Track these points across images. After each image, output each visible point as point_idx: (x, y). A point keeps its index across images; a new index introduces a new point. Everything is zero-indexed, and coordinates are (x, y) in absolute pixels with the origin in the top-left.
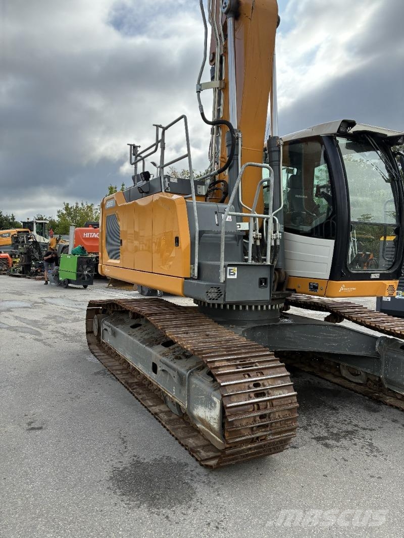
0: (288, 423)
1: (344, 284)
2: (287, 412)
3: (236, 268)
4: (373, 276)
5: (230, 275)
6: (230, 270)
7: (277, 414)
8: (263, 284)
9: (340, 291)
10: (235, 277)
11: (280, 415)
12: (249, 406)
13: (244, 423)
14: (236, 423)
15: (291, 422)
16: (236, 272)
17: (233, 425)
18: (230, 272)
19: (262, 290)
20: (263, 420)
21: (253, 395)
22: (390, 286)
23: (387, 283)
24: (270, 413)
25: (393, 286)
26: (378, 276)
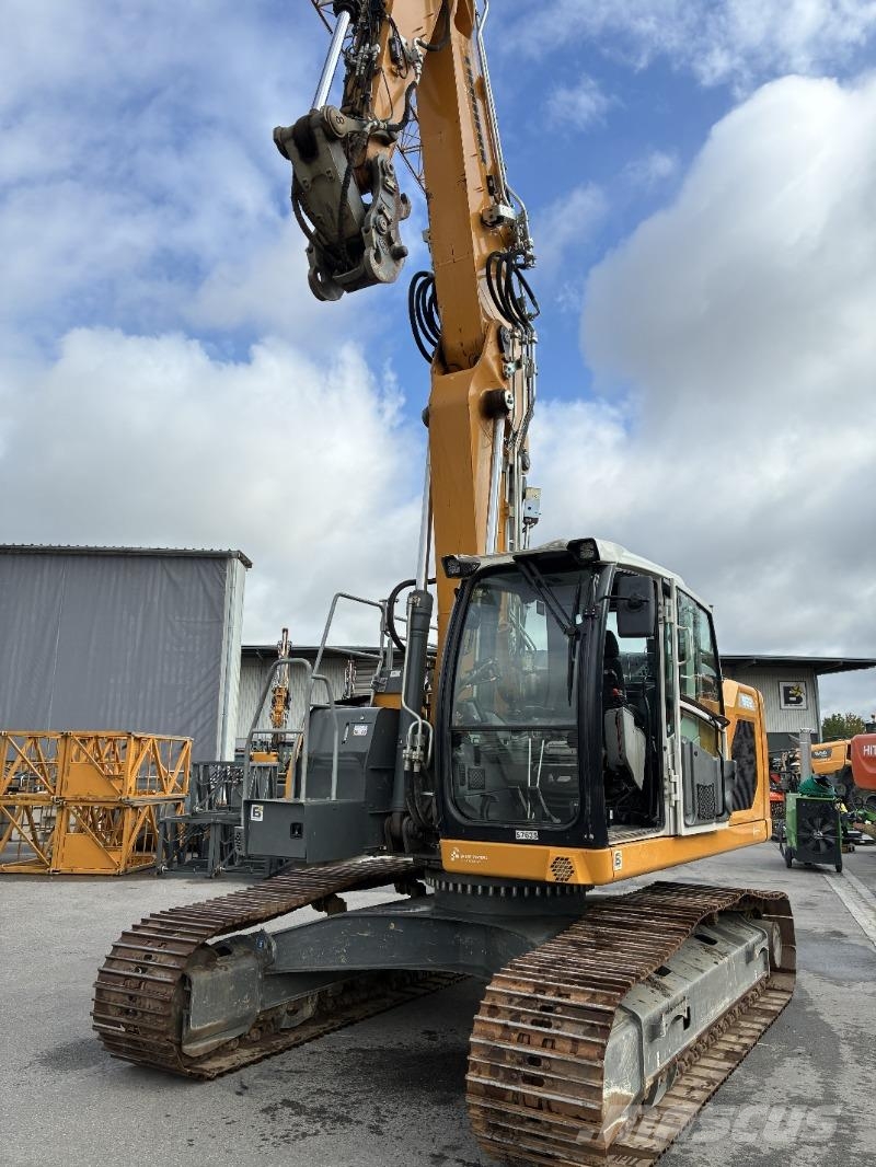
2: (158, 1005)
3: (262, 807)
5: (254, 816)
6: (254, 808)
7: (147, 1003)
8: (297, 833)
9: (452, 859)
10: (261, 819)
11: (152, 1004)
12: (122, 979)
14: (105, 995)
16: (262, 813)
17: (103, 995)
18: (254, 812)
20: (131, 1003)
21: (133, 967)
22: (557, 859)
23: (555, 852)
24: (140, 997)
25: (567, 859)
26: (533, 835)
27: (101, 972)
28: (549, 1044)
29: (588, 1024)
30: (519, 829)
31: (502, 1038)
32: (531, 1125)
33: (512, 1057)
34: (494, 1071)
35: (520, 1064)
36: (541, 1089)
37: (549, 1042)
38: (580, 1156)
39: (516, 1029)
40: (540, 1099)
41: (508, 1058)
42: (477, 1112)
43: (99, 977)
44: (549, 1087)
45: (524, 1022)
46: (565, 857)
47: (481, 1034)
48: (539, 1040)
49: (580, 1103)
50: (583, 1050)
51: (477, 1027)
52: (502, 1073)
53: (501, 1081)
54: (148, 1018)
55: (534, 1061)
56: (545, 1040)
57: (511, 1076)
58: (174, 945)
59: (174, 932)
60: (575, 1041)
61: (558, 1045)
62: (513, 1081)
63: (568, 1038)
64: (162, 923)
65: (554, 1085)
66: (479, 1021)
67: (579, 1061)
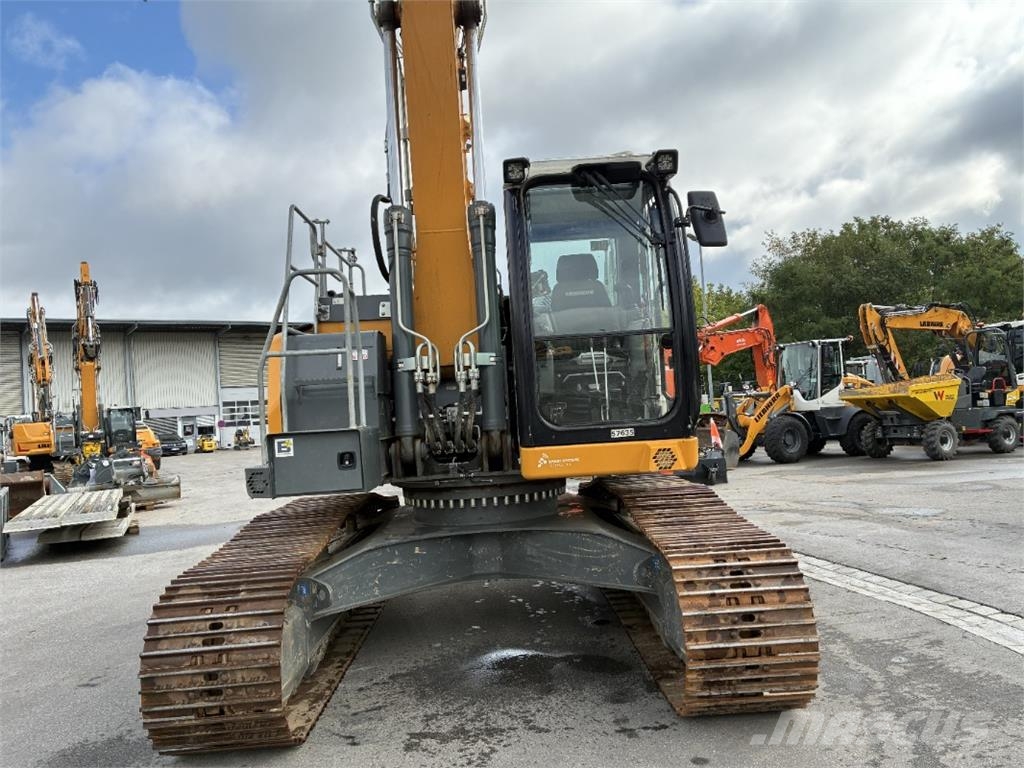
0: (263, 691)
1: (545, 452)
2: (260, 674)
3: (291, 440)
4: (616, 434)
5: (280, 451)
6: (279, 443)
7: (239, 676)
8: (347, 463)
9: (539, 466)
10: (291, 454)
11: (245, 676)
12: (184, 658)
13: (174, 683)
14: (158, 683)
15: (268, 690)
16: (292, 447)
17: (154, 684)
18: (280, 447)
19: (346, 473)
20: (211, 682)
21: (199, 641)
22: (660, 450)
23: (655, 445)
24: (225, 672)
25: (669, 450)
26: (630, 432)
27: (142, 658)
28: (756, 600)
29: (783, 576)
30: (614, 428)
31: (710, 606)
32: (749, 672)
33: (725, 619)
34: (711, 636)
35: (735, 623)
36: (760, 639)
37: (757, 598)
38: (796, 685)
39: (722, 595)
40: (760, 647)
41: (722, 621)
42: (695, 676)
43: (142, 663)
44: (767, 635)
45: (724, 588)
46: (667, 447)
47: (690, 607)
48: (747, 599)
49: (802, 640)
50: (790, 598)
51: (682, 603)
52: (719, 636)
53: (721, 642)
54: (243, 693)
55: (748, 617)
56: (752, 598)
57: (729, 635)
58: (248, 605)
59: (239, 592)
60: (780, 592)
61: (766, 598)
62: (732, 638)
63: (774, 591)
64: (202, 587)
65: (772, 632)
66: (683, 597)
67: (789, 607)
